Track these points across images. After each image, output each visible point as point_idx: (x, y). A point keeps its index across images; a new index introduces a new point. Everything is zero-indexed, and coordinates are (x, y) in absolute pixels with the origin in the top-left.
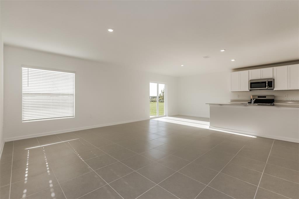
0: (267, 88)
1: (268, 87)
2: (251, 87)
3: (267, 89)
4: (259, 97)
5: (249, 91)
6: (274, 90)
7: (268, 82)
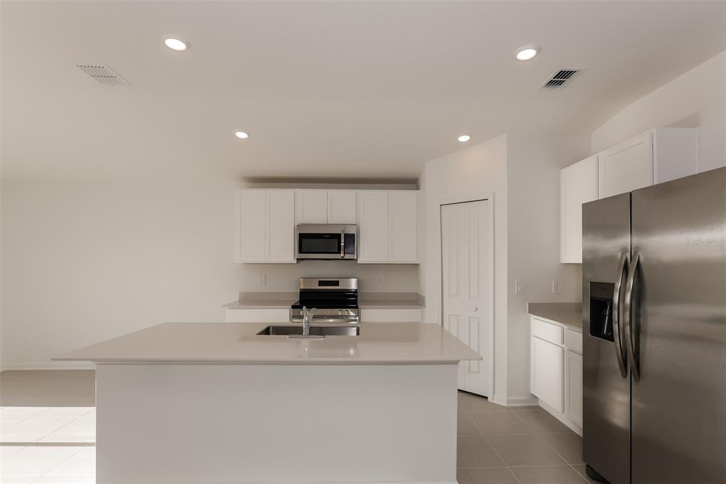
0: (342, 255)
1: (345, 254)
2: (300, 251)
3: (343, 259)
4: (321, 283)
5: (295, 262)
6: (359, 262)
7: (345, 235)
